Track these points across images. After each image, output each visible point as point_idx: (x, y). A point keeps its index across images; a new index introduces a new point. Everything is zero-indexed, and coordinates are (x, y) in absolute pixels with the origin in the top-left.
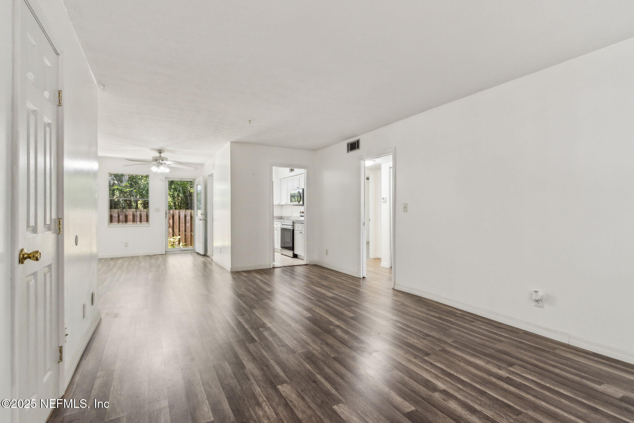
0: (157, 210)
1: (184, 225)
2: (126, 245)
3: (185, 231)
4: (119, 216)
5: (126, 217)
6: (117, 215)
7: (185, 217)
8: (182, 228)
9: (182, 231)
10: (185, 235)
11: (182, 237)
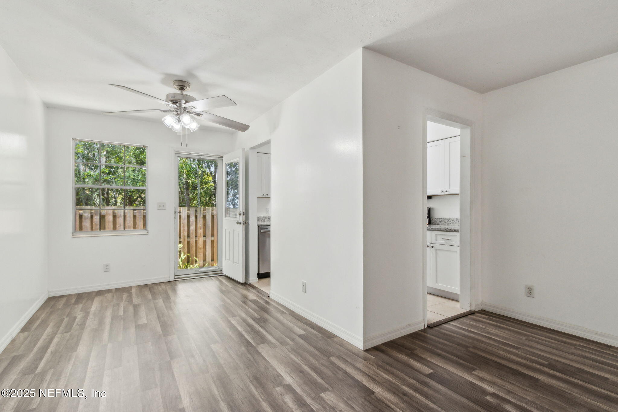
0: (161, 207)
1: (186, 228)
2: (107, 269)
3: (188, 236)
4: (92, 217)
5: (102, 217)
6: (89, 216)
7: (188, 216)
8: (184, 232)
9: (184, 237)
10: (188, 242)
11: (184, 245)
